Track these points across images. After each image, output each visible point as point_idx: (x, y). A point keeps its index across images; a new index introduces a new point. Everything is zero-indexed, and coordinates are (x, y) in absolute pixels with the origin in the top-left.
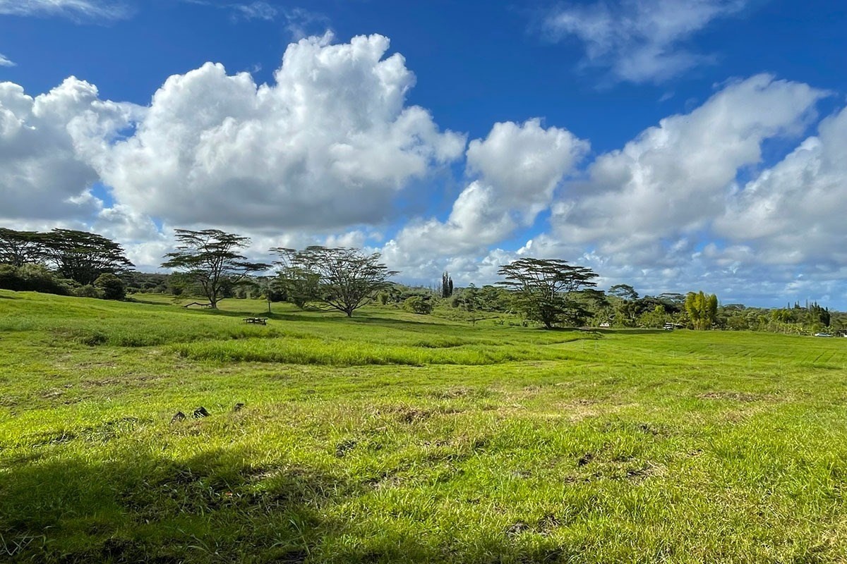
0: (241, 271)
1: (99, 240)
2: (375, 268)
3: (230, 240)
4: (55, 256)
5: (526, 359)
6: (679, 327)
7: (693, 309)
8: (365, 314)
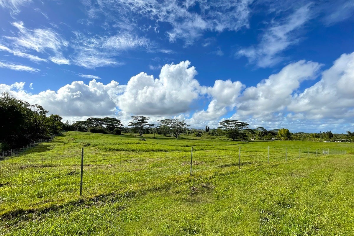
0: (148, 126)
1: (115, 120)
2: (183, 124)
3: (144, 118)
4: (106, 124)
5: (206, 150)
6: (277, 140)
7: (281, 134)
8: (182, 137)
